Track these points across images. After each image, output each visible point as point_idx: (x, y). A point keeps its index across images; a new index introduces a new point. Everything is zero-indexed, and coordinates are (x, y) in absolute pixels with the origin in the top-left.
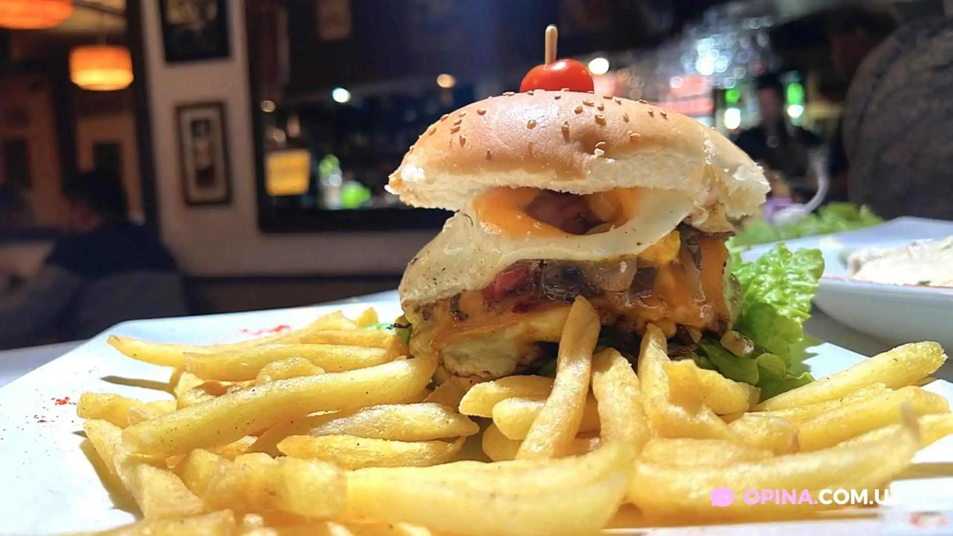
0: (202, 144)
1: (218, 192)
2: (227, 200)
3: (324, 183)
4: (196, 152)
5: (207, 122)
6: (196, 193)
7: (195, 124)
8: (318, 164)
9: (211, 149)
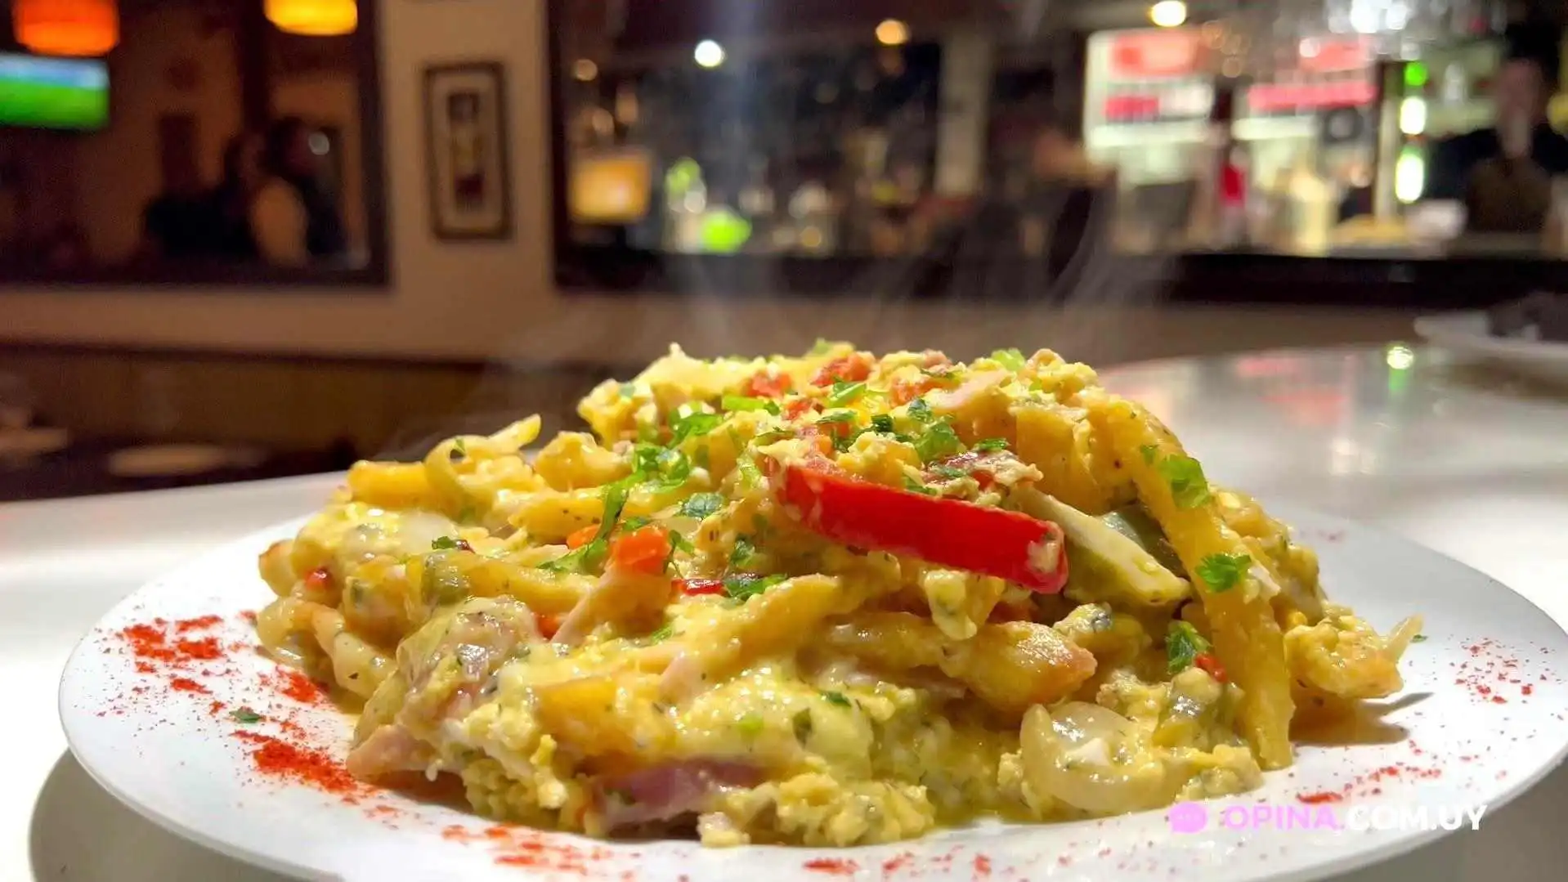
0: (465, 135)
1: (487, 218)
2: (503, 232)
3: (673, 206)
4: (455, 148)
5: (474, 98)
6: (454, 218)
7: (454, 100)
8: (665, 173)
9: (478, 143)
